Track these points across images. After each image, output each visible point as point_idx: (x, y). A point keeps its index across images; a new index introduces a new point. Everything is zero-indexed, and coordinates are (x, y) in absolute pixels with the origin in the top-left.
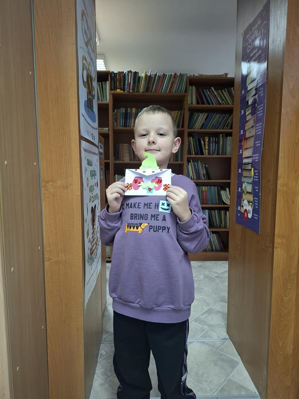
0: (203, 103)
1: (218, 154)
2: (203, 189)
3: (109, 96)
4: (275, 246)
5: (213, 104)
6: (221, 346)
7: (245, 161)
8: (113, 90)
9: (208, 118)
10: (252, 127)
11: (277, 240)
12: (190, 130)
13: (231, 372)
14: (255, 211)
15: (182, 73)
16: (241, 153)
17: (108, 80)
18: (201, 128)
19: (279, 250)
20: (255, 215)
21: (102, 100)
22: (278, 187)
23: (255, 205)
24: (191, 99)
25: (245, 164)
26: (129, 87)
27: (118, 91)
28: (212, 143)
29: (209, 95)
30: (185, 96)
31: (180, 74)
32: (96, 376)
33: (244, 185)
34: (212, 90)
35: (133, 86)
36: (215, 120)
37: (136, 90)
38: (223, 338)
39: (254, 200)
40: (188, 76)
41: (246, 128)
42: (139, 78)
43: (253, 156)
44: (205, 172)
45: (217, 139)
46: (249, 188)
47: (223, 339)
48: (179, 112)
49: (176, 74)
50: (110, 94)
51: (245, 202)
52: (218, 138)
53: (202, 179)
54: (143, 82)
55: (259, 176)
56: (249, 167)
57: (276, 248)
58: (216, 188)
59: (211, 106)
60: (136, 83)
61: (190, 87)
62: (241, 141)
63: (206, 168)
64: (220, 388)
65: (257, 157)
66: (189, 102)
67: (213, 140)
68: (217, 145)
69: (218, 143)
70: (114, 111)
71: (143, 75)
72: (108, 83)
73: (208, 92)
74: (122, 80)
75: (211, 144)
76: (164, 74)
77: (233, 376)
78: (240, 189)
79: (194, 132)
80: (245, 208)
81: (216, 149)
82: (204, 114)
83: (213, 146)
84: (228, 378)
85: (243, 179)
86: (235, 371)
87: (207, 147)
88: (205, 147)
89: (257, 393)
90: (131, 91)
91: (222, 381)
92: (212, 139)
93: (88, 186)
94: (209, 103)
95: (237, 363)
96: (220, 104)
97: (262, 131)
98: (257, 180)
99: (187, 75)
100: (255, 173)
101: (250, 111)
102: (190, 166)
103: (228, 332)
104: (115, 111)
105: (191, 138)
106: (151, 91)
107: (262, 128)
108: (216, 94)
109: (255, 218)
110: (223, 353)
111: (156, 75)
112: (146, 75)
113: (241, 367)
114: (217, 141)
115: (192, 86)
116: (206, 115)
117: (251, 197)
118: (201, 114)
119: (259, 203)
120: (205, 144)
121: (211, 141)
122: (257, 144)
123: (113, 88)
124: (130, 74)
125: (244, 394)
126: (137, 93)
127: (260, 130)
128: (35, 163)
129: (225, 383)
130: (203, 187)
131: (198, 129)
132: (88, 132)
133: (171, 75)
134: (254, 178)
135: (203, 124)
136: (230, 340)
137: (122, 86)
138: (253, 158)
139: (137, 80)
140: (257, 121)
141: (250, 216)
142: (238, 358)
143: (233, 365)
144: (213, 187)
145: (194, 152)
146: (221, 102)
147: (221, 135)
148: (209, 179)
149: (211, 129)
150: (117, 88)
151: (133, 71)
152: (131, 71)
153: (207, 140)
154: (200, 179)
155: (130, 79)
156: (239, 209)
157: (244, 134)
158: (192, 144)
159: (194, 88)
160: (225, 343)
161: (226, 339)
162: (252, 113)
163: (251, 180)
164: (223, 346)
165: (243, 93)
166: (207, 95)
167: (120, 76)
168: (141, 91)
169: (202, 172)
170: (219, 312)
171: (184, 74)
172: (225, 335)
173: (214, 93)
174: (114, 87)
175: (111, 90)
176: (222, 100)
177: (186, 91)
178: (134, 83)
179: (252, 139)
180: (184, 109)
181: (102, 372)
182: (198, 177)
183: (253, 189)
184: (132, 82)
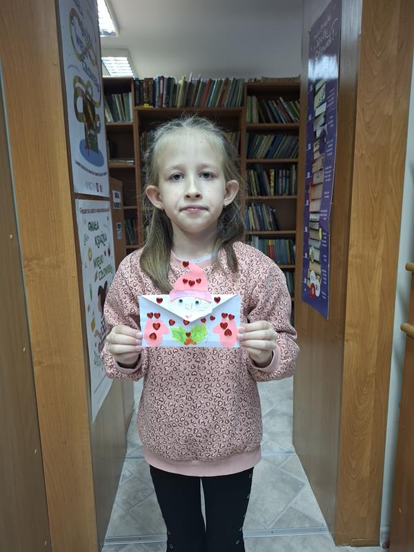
0: (268, 121)
1: (290, 194)
2: (270, 244)
3: (133, 114)
4: (346, 338)
5: (282, 122)
6: (283, 462)
7: (312, 217)
8: (138, 105)
9: (275, 143)
10: (321, 170)
11: (348, 330)
12: (251, 161)
13: (294, 497)
14: (323, 287)
15: (237, 78)
16: (307, 204)
17: (131, 91)
18: (266, 157)
19: (351, 343)
20: (323, 293)
21: (123, 119)
22: (350, 259)
23: (323, 280)
24: (251, 115)
25: (312, 221)
26: (160, 101)
27: (146, 106)
28: (282, 178)
29: (275, 109)
30: (241, 111)
31: (234, 79)
32: (115, 506)
33: (311, 250)
34: (281, 102)
35: (166, 98)
36: (285, 144)
37: (171, 105)
38: (286, 450)
39: (322, 273)
40: (246, 81)
41: (314, 170)
42: (175, 86)
43: (321, 211)
44: (271, 220)
45: (288, 172)
46: (316, 255)
47: (288, 452)
48: (234, 135)
49: (227, 79)
50: (134, 110)
51: (312, 274)
52: (289, 170)
53: (268, 230)
54: (180, 93)
55: (327, 240)
56: (316, 226)
57: (347, 341)
58: (287, 241)
59: (279, 124)
60: (171, 94)
61: (249, 97)
62: (307, 188)
63: (273, 214)
64: (277, 519)
65: (325, 214)
66: (248, 120)
67: (282, 174)
68: (288, 180)
69: (289, 177)
70: (140, 135)
71: (181, 82)
72: (131, 95)
73: (275, 105)
74: (151, 89)
75: (280, 180)
76: (211, 80)
77: (296, 503)
78: (306, 254)
79: (256, 163)
80: (312, 281)
81: (288, 186)
82: (269, 136)
83: (282, 183)
84: (289, 505)
85: (310, 242)
86: (299, 496)
87: (272, 184)
88: (270, 183)
89: (325, 525)
90: (164, 106)
91: (280, 510)
92: (281, 172)
93: (90, 259)
94: (277, 122)
95: (303, 485)
96: (292, 121)
97: (331, 177)
98: (326, 246)
99: (244, 80)
100: (323, 236)
101: (318, 147)
102: (250, 213)
103: (294, 443)
104: (143, 134)
105: (252, 171)
106: (193, 106)
107: (331, 174)
108: (286, 106)
109: (324, 297)
110: (284, 471)
111: (199, 82)
112: (185, 83)
113: (308, 489)
114: (288, 175)
115: (251, 96)
116: (272, 137)
117: (318, 268)
118: (265, 137)
119: (327, 277)
120: (269, 180)
121: (280, 175)
122: (326, 195)
123: (138, 102)
124: (161, 81)
125: (308, 525)
126: (173, 109)
127: (330, 175)
128: (11, 236)
129: (284, 512)
130: (270, 241)
131: (261, 158)
132: (88, 184)
133: (221, 81)
134: (322, 243)
135: (269, 151)
136: (295, 454)
137: (151, 99)
138: (322, 215)
139: (172, 89)
140: (326, 162)
141: (318, 293)
142: (304, 479)
143: (297, 487)
144: (282, 241)
145: (255, 192)
146: (293, 118)
147: (294, 166)
148: (278, 229)
149: (279, 158)
150: (145, 102)
151: (166, 76)
152: (163, 77)
153: (273, 174)
154: (265, 230)
155: (162, 89)
156: (305, 282)
157: (312, 179)
158: (253, 179)
159: (254, 99)
160: (289, 458)
161: (291, 452)
162: (321, 150)
163: (318, 245)
164: (285, 462)
165: (310, 119)
166: (273, 109)
167: (148, 84)
168: (179, 105)
169: (268, 219)
170: (284, 414)
171: (239, 80)
172: (290, 446)
173: (283, 106)
174: (140, 99)
175: (136, 104)
176: (295, 115)
177: (242, 104)
178: (168, 93)
179: (320, 188)
180: (241, 130)
181: (124, 500)
182: (263, 228)
183: (321, 257)
184: (165, 93)
